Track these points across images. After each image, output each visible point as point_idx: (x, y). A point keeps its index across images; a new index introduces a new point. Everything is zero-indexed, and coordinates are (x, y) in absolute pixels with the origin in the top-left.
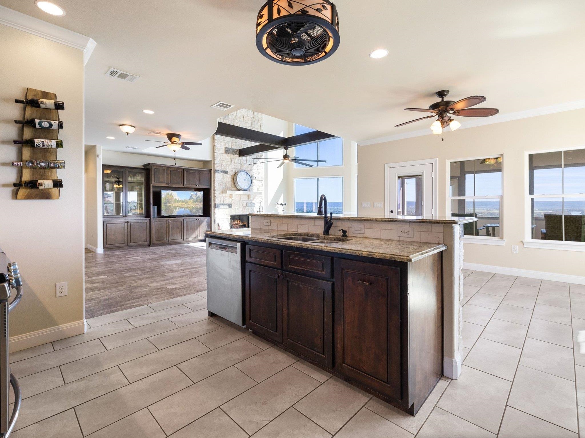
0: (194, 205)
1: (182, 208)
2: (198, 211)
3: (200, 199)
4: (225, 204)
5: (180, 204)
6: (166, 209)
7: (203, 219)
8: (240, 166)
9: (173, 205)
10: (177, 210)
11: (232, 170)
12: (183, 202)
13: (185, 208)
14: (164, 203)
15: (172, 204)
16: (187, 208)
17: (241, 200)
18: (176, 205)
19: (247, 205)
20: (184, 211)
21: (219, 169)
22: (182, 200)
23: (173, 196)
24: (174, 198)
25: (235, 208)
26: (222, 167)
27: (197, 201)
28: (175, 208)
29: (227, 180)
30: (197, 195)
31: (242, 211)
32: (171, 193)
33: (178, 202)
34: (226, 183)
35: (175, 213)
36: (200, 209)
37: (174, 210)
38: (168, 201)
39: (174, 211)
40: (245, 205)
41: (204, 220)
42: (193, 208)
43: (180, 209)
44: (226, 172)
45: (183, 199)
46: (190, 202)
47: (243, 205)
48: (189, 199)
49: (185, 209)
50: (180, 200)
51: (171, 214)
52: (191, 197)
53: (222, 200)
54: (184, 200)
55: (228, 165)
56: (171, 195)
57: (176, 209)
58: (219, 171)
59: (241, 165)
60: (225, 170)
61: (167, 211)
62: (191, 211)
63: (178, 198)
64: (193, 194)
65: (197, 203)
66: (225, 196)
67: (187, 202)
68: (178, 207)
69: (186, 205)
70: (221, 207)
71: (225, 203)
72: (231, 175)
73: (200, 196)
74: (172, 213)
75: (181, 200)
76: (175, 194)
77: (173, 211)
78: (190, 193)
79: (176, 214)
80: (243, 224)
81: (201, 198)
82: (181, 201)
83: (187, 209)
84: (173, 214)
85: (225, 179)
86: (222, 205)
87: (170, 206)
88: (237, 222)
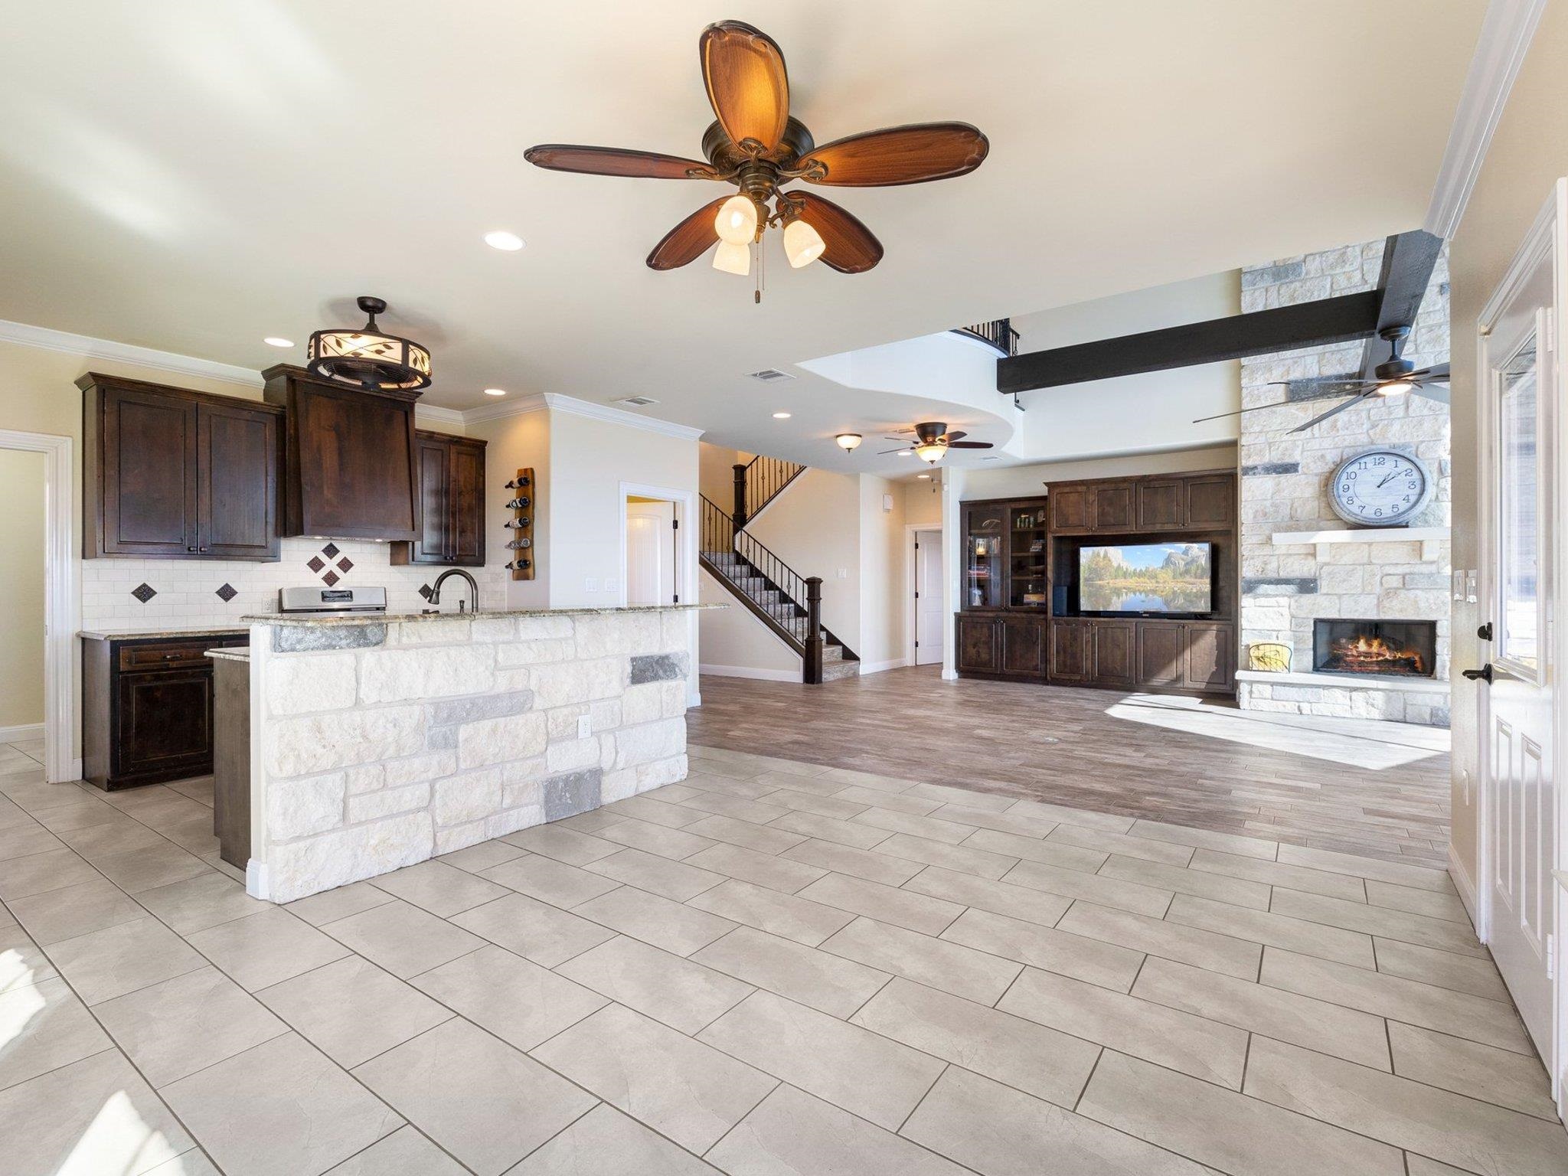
0: (1180, 585)
1: (1138, 594)
2: (1191, 601)
3: (1198, 567)
4: (1287, 582)
5: (1131, 582)
6: (1090, 595)
7: (1203, 627)
8: (1365, 435)
9: (1111, 585)
10: (1124, 598)
11: (1323, 456)
12: (1141, 574)
13: (1147, 593)
14: (1086, 580)
15: (1108, 582)
16: (1154, 592)
17: (1370, 563)
18: (1120, 583)
19: (1404, 584)
20: (1143, 601)
21: (1257, 463)
22: (1138, 570)
23: (1110, 561)
24: (1115, 564)
25: (1340, 596)
26: (1273, 453)
27: (1187, 572)
28: (1117, 592)
29: (1297, 494)
30: (1188, 555)
31: (1378, 606)
32: (1106, 551)
33: (1125, 575)
34: (1292, 507)
35: (1116, 605)
36: (1199, 595)
37: (1115, 598)
38: (1096, 572)
39: (1113, 601)
40: (1395, 582)
41: (1206, 630)
42: (1174, 593)
43: (1132, 595)
44: (1289, 468)
45: (1141, 567)
46: (1166, 576)
47: (1381, 584)
48: (1162, 568)
49: (1147, 596)
50: (1131, 569)
51: (1103, 607)
52: (1166, 559)
53: (1273, 565)
54: (1144, 570)
55: (1299, 443)
56: (1106, 556)
57: (1118, 596)
58: (1255, 468)
59: (1373, 427)
60: (1288, 460)
61: (1093, 599)
62: (1167, 603)
63: (1124, 565)
64: (1173, 551)
65: (1188, 578)
66: (1285, 552)
67: (1153, 576)
68: (1124, 588)
69: (1150, 585)
70: (1264, 588)
71: (1283, 575)
72: (1316, 475)
73: (1198, 557)
74: (1109, 605)
75: (1135, 570)
76: (1116, 554)
77: (1111, 599)
78: (1165, 549)
79: (1119, 610)
80: (1399, 655)
81: (1203, 563)
82: (1134, 573)
83: (1155, 597)
84: (1111, 609)
85: (1286, 493)
86: (1270, 582)
87: (1101, 587)
88: (1370, 645)
